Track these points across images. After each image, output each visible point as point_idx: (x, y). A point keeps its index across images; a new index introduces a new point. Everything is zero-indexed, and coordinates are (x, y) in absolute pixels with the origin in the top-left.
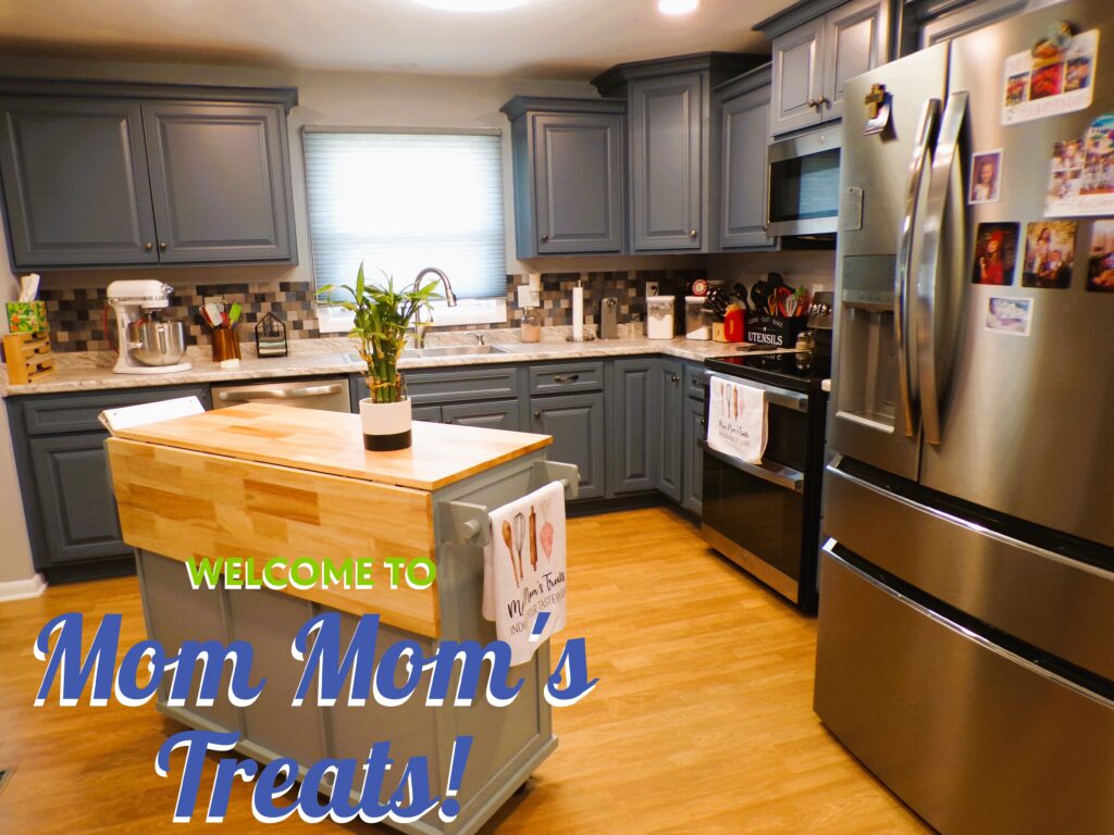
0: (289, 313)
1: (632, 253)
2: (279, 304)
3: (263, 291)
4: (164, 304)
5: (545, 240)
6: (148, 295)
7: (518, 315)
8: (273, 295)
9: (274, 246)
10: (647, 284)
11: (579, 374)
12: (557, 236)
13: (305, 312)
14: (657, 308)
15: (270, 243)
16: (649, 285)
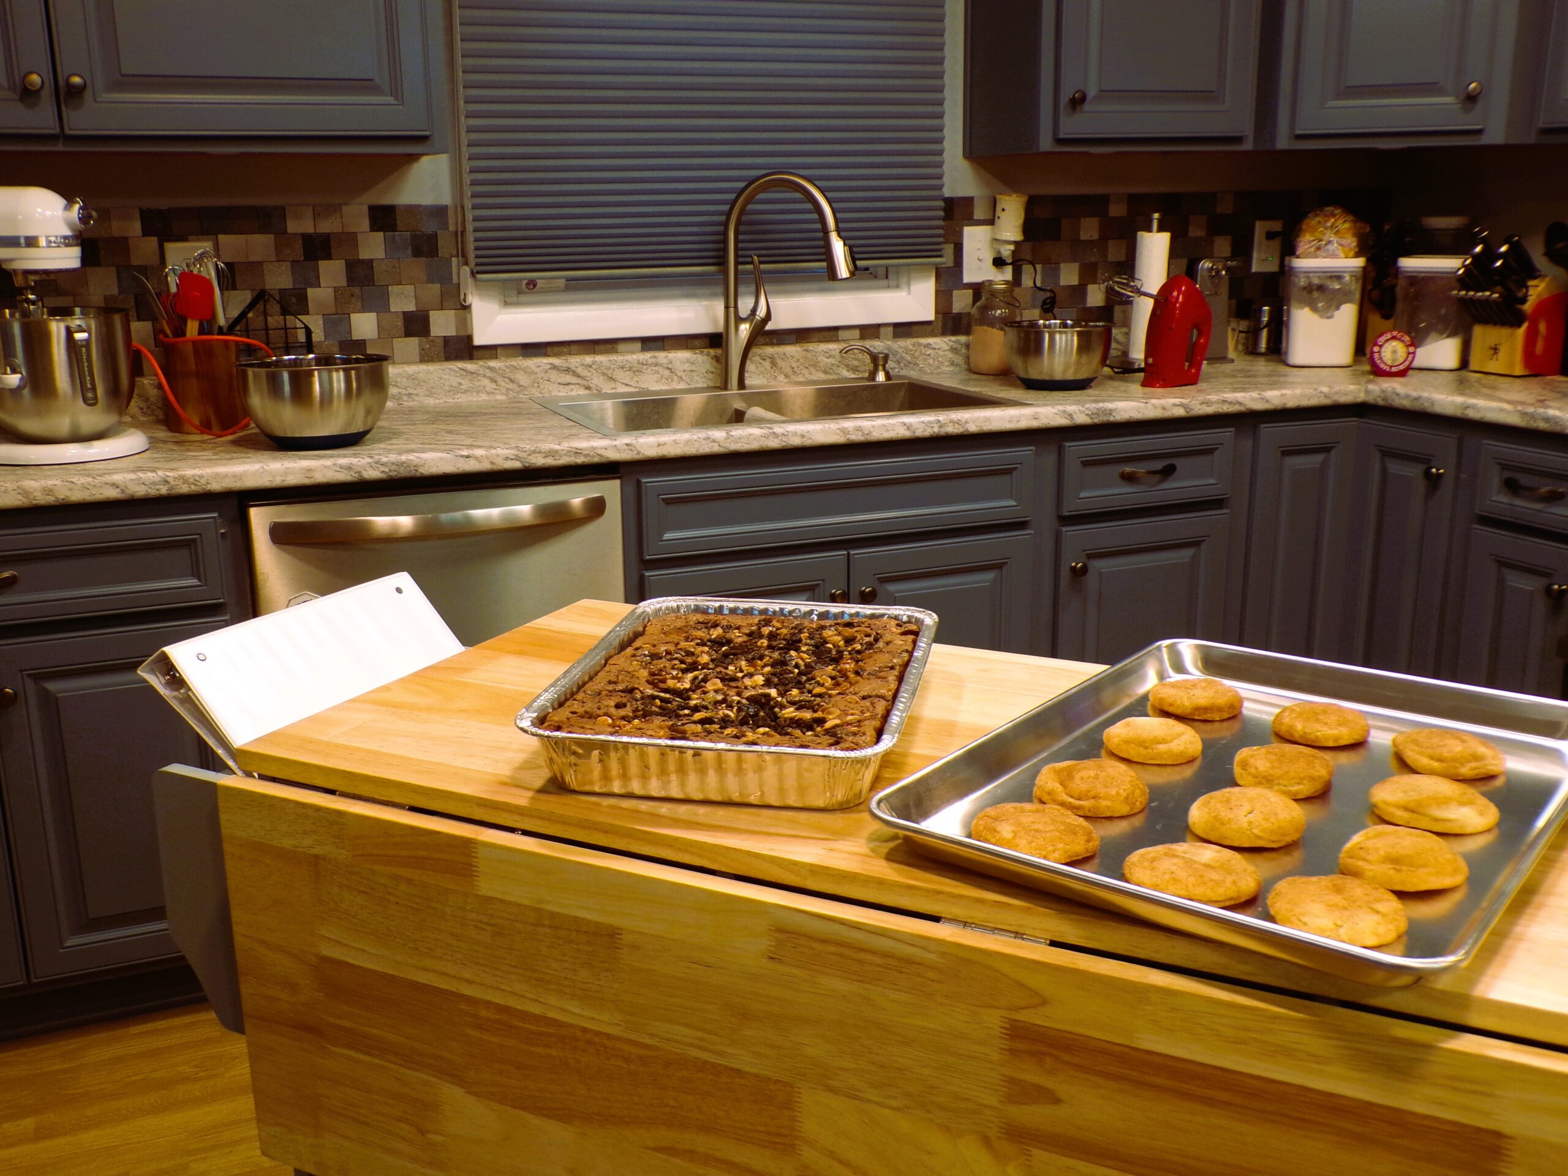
0: (393, 289)
1: (1283, 143)
2: (369, 264)
3: (326, 226)
4: (69, 258)
5: (1078, 102)
6: (24, 232)
7: (961, 301)
8: (351, 239)
9: (390, 99)
10: (1259, 225)
11: (1177, 462)
12: (1105, 94)
13: (436, 288)
14: (1321, 288)
15: (377, 90)
16: (1260, 228)
